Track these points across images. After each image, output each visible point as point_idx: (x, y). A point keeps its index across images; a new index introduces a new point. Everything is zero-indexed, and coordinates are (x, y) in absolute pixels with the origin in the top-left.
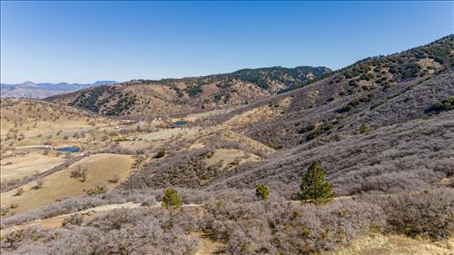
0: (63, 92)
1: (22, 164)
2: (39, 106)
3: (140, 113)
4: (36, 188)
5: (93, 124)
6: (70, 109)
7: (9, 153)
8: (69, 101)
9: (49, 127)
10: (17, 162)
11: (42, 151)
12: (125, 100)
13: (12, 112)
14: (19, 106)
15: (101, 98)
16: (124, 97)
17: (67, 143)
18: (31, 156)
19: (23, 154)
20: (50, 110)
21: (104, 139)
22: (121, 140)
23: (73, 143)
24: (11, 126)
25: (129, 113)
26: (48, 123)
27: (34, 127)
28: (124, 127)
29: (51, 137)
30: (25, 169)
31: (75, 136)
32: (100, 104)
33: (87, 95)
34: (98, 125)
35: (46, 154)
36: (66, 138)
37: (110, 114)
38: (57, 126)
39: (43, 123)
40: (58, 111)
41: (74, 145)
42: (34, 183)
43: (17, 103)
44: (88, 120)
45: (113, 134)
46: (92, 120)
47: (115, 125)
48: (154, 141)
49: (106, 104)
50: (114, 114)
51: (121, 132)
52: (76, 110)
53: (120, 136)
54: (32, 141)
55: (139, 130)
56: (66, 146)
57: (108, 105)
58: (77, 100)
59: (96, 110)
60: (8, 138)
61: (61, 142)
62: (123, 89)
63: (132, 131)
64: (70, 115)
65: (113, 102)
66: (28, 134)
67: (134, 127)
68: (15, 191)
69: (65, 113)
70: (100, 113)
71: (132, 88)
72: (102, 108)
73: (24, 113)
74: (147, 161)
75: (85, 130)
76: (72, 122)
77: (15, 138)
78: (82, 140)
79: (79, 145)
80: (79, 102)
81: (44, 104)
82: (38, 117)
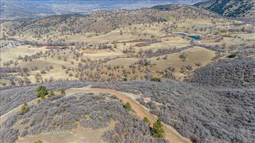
1: (173, 41)
2: (190, 10)
3: (252, 16)
5: (214, 23)
6: (205, 11)
7: (170, 34)
8: (208, 6)
9: (190, 23)
10: (171, 40)
11: (182, 36)
12: (244, 6)
13: (176, 13)
15: (228, 4)
16: (244, 4)
17: (196, 33)
18: (177, 38)
19: (174, 36)
20: (194, 12)
21: (216, 34)
22: (226, 36)
23: (198, 33)
24: (174, 20)
25: (244, 16)
26: (191, 20)
27: (184, 22)
29: (189, 28)
30: (171, 44)
31: (201, 30)
32: (225, 9)
33: (220, 2)
34: (217, 23)
35: (183, 38)
36: (196, 30)
37: (231, 16)
38: (194, 22)
40: (198, 14)
41: (199, 35)
43: (180, 7)
44: (212, 20)
45: (223, 31)
46: (215, 20)
47: (227, 25)
48: (248, 40)
49: (230, 8)
50: (233, 16)
51: (229, 30)
52: (208, 13)
53: (227, 33)
54: (180, 30)
55: (243, 30)
56: (194, 35)
57: (231, 9)
58: (212, 5)
59: (221, 13)
60: (171, 27)
61: (193, 32)
63: (237, 31)
64: (203, 16)
65: (235, 8)
66: (180, 25)
67: (240, 28)
69: (201, 15)
70: (224, 15)
72: (226, 11)
73: (182, 13)
74: (222, 58)
75: (208, 26)
76: (202, 20)
77: (174, 27)
78: (204, 32)
79: (201, 36)
80: (213, 7)
81: (192, 9)
82: (187, 16)
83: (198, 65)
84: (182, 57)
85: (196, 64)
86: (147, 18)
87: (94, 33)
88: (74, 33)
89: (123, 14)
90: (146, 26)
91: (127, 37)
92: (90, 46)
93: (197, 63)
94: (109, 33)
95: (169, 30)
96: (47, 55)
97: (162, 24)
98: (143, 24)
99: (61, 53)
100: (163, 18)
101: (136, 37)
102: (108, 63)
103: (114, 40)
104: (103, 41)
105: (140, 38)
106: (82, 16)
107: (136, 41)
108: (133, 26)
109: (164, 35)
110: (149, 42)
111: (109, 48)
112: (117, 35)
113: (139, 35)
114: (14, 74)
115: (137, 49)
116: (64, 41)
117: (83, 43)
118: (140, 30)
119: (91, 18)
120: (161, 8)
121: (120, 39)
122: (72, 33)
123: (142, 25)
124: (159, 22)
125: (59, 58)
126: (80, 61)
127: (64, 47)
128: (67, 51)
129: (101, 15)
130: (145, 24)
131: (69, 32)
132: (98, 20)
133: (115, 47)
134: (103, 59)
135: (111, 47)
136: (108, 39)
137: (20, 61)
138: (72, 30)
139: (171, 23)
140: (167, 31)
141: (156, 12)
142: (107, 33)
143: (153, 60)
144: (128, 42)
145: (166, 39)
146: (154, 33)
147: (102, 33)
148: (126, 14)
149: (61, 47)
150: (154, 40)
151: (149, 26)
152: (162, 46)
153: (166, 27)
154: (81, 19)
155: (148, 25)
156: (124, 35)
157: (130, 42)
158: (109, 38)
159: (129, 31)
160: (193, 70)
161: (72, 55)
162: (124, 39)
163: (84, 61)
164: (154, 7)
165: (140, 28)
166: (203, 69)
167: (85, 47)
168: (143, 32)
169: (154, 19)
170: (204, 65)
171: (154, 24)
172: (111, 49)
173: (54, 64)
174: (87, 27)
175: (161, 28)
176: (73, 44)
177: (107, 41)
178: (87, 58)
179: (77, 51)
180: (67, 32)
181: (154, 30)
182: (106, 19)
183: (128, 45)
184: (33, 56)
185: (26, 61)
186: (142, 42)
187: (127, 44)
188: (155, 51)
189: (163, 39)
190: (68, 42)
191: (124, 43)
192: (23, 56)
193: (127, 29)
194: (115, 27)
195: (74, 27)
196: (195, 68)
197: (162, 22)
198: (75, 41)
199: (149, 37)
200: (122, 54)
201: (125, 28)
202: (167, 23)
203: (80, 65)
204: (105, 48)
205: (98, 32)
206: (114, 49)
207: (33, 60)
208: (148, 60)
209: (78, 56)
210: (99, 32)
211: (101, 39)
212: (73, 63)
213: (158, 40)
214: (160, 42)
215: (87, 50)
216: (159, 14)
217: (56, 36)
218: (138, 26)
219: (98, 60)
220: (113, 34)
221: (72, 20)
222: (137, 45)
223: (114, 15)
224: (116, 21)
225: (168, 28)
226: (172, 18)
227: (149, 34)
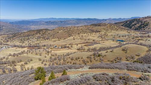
0: (120, 21)
1: (107, 43)
2: (113, 26)
3: (149, 30)
4: (111, 52)
5: (129, 33)
6: (122, 27)
7: (104, 39)
8: (122, 24)
9: (115, 33)
10: (105, 42)
11: (112, 40)
12: (143, 24)
13: (105, 27)
15: (133, 23)
16: (143, 23)
17: (120, 38)
18: (109, 41)
19: (107, 40)
20: (116, 27)
21: (133, 38)
22: (140, 40)
23: (122, 38)
24: (105, 32)
25: (144, 29)
26: (115, 31)
27: (111, 32)
28: (142, 35)
29: (115, 36)
30: (107, 45)
31: (123, 36)
33: (128, 22)
35: (113, 41)
36: (120, 37)
37: (136, 29)
38: (117, 32)
39: (113, 31)
40: (118, 28)
42: (111, 50)
43: (107, 25)
44: (127, 31)
45: (137, 37)
46: (129, 31)
47: (138, 34)
49: (135, 25)
50: (137, 29)
51: (140, 37)
54: (110, 36)
55: (149, 37)
56: (119, 39)
57: (136, 26)
58: (124, 24)
59: (131, 28)
60: (104, 35)
61: (118, 38)
62: (143, 20)
63: (145, 37)
64: (122, 29)
65: (138, 25)
66: (109, 34)
67: (147, 35)
68: (106, 51)
69: (120, 28)
70: (132, 29)
71: (148, 20)
72: (133, 27)
73: (109, 28)
75: (126, 35)
76: (122, 31)
78: (125, 38)
80: (125, 25)
81: (114, 25)
82: (112, 29)
83: (138, 56)
85: (136, 55)
86: (88, 30)
87: (57, 39)
88: (45, 39)
89: (74, 28)
90: (88, 35)
91: (78, 41)
92: (56, 46)
94: (66, 39)
95: (103, 37)
96: (28, 52)
97: (98, 34)
98: (87, 34)
99: (38, 51)
100: (98, 30)
101: (83, 41)
102: (71, 56)
103: (70, 43)
106: (50, 30)
108: (81, 35)
109: (101, 40)
110: (92, 44)
111: (67, 47)
112: (72, 40)
113: (85, 40)
114: (5, 65)
115: (86, 48)
116: (39, 44)
117: (51, 45)
118: (85, 37)
119: (55, 31)
120: (96, 25)
121: (74, 42)
122: (44, 40)
123: (86, 34)
124: (96, 32)
125: (36, 54)
126: (50, 55)
127: (39, 47)
128: (41, 50)
129: (61, 29)
130: (88, 34)
131: (42, 39)
132: (60, 32)
133: (71, 47)
134: (65, 54)
136: (66, 43)
137: (10, 57)
138: (44, 38)
139: (103, 33)
141: (93, 27)
142: (65, 39)
144: (79, 44)
145: (103, 41)
147: (62, 39)
149: (37, 48)
150: (95, 42)
152: (101, 45)
154: (49, 32)
155: (90, 34)
156: (76, 40)
157: (80, 44)
159: (78, 38)
161: (45, 52)
162: (76, 42)
163: (53, 56)
164: (91, 25)
167: (52, 48)
168: (88, 38)
169: (93, 31)
170: (142, 55)
171: (93, 34)
172: (69, 48)
173: (33, 58)
174: (53, 36)
175: (98, 36)
176: (45, 46)
177: (65, 44)
178: (55, 54)
179: (47, 50)
180: (40, 39)
181: (94, 37)
182: (64, 31)
184: (19, 53)
185: (14, 56)
186: (88, 44)
187: (79, 45)
189: (100, 42)
190: (41, 44)
191: (77, 44)
192: (12, 54)
193: (77, 36)
194: (70, 35)
195: (45, 36)
196: (136, 57)
197: (98, 32)
198: (45, 44)
199: (91, 41)
200: (77, 51)
201: (76, 36)
202: (101, 33)
203: (51, 58)
204: (65, 47)
205: (59, 38)
207: (19, 55)
208: (100, 53)
209: (48, 52)
210: (61, 39)
211: (62, 42)
212: (46, 57)
213: (98, 42)
214: (100, 43)
215: (54, 49)
216: (95, 28)
217: (34, 41)
218: (84, 35)
219: (62, 54)
220: (69, 40)
221: (43, 32)
222: (85, 46)
223: (69, 29)
224: (70, 32)
225: (102, 35)
226: (103, 30)
227: (91, 39)
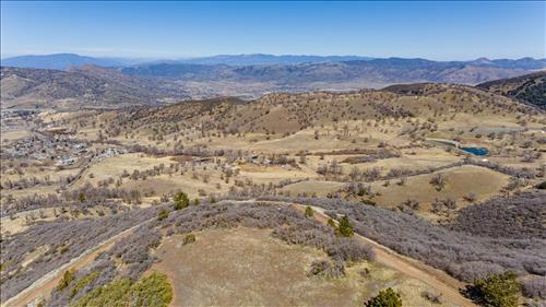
1: (423, 156)
2: (465, 95)
5: (524, 123)
6: (500, 99)
7: (419, 142)
8: (510, 88)
9: (467, 121)
10: (421, 154)
11: (446, 147)
13: (436, 100)
14: (445, 94)
17: (478, 143)
18: (435, 150)
19: (428, 147)
20: (476, 100)
23: (485, 144)
24: (431, 115)
26: (467, 116)
27: (452, 118)
29: (462, 132)
30: (422, 163)
31: (491, 136)
33: (538, 81)
34: (530, 125)
35: (448, 151)
36: (479, 136)
38: (475, 120)
39: (463, 114)
40: (484, 103)
41: (485, 146)
43: (445, 90)
44: (518, 118)
45: (544, 141)
46: (524, 117)
52: (509, 102)
54: (443, 134)
56: (474, 146)
58: (521, 88)
60: (424, 128)
61: (473, 141)
64: (499, 108)
66: (442, 125)
69: (492, 106)
73: (448, 102)
74: (522, 189)
75: (508, 130)
76: (496, 117)
77: (429, 128)
78: (496, 141)
79: (489, 148)
80: (523, 91)
81: (470, 93)
82: (459, 108)
83: (470, 200)
84: (435, 182)
85: (466, 198)
86: (371, 108)
87: (262, 135)
88: (225, 133)
89: (322, 100)
90: (369, 124)
91: (329, 144)
92: (255, 158)
93: (468, 195)
94: (292, 136)
95: (418, 134)
96: (174, 170)
97: (402, 123)
98: (364, 120)
99: (199, 168)
100: (406, 109)
101: (346, 145)
103: (300, 149)
104: (279, 150)
105: (354, 147)
106: (243, 102)
107: (345, 152)
108: (343, 123)
109: (408, 144)
110: (374, 156)
111: (289, 162)
112: (307, 140)
113: (354, 142)
114: (116, 200)
115: (348, 168)
116: (205, 147)
117: (239, 153)
118: (355, 132)
119: (259, 106)
120: (403, 90)
121: (314, 148)
122: (222, 135)
123: (360, 121)
124: (397, 117)
125: (195, 177)
126: (232, 183)
127: (205, 158)
128: (210, 166)
129: (278, 101)
130: (368, 121)
131: (215, 131)
132: (273, 110)
133: (302, 163)
134: (277, 183)
135: (294, 161)
136: (289, 147)
137: (125, 180)
138: (222, 128)
139: (422, 120)
140: (413, 136)
141: (392, 97)
142: (288, 134)
143: (376, 186)
144: (329, 154)
145: (410, 151)
146: (385, 138)
147: (278, 135)
148: (330, 100)
149: (198, 159)
150: (384, 151)
151: (376, 125)
152: (401, 164)
153: (413, 128)
154: (240, 108)
155: (374, 122)
156: (322, 140)
157: (334, 153)
158: (293, 144)
159: (333, 132)
160: (458, 209)
161: (219, 172)
162: (320, 148)
163: (241, 185)
164: (389, 89)
165: (357, 129)
166: (479, 208)
167: (243, 161)
168: (363, 136)
169: (387, 112)
170: (482, 199)
171: (387, 121)
172: (295, 166)
173: (186, 186)
174: (250, 123)
175: (401, 130)
176: (222, 154)
177: (286, 150)
178: (247, 180)
179: (227, 166)
180: (211, 132)
181: (387, 132)
182: (287, 109)
183: (329, 159)
184: (147, 171)
185: (136, 179)
186: (357, 155)
187: (327, 158)
188: (384, 174)
189: (403, 151)
190: (211, 149)
191: (322, 155)
192: (131, 172)
193: (329, 129)
194: (305, 124)
195: (226, 122)
196: (461, 204)
197: (404, 117)
198: (225, 148)
199: (374, 147)
200: (316, 175)
201: (326, 127)
202: (414, 120)
203: (232, 189)
204: (283, 162)
205: (269, 133)
206: (301, 166)
207: (149, 177)
209: (229, 174)
210: (273, 133)
211: (276, 146)
212: (219, 187)
213: (393, 153)
214: (398, 157)
215: (247, 166)
216: (398, 102)
217: (191, 138)
218: (353, 124)
219: (267, 183)
220: (300, 138)
221: (222, 109)
222: (347, 161)
223: (305, 102)
224: (307, 113)
225: (416, 129)
226: (426, 110)
227: (375, 141)
